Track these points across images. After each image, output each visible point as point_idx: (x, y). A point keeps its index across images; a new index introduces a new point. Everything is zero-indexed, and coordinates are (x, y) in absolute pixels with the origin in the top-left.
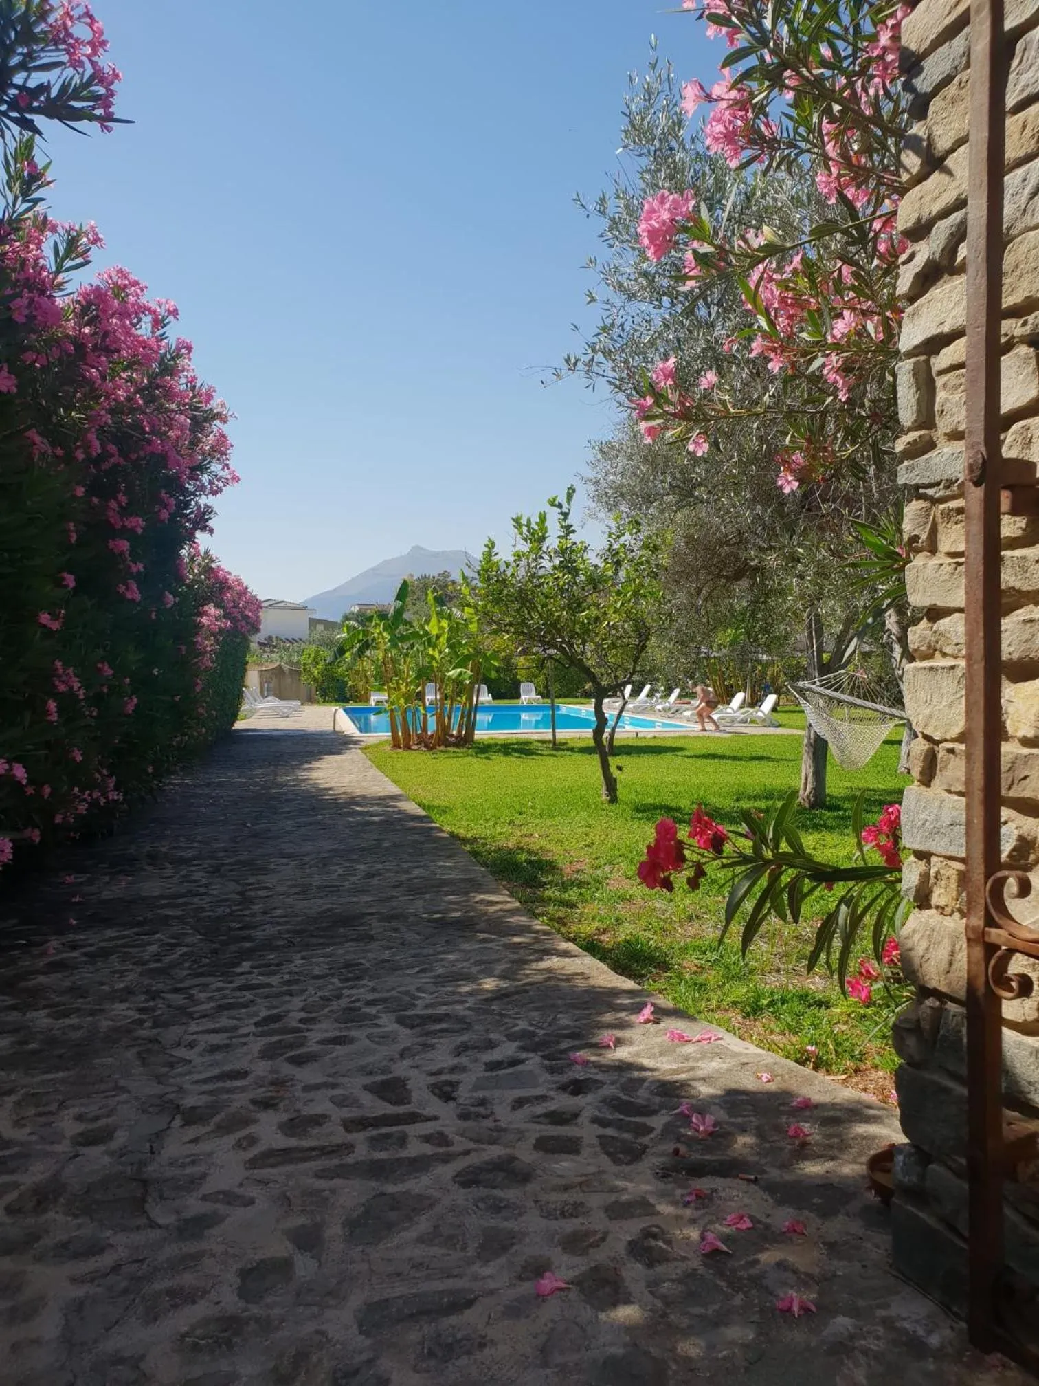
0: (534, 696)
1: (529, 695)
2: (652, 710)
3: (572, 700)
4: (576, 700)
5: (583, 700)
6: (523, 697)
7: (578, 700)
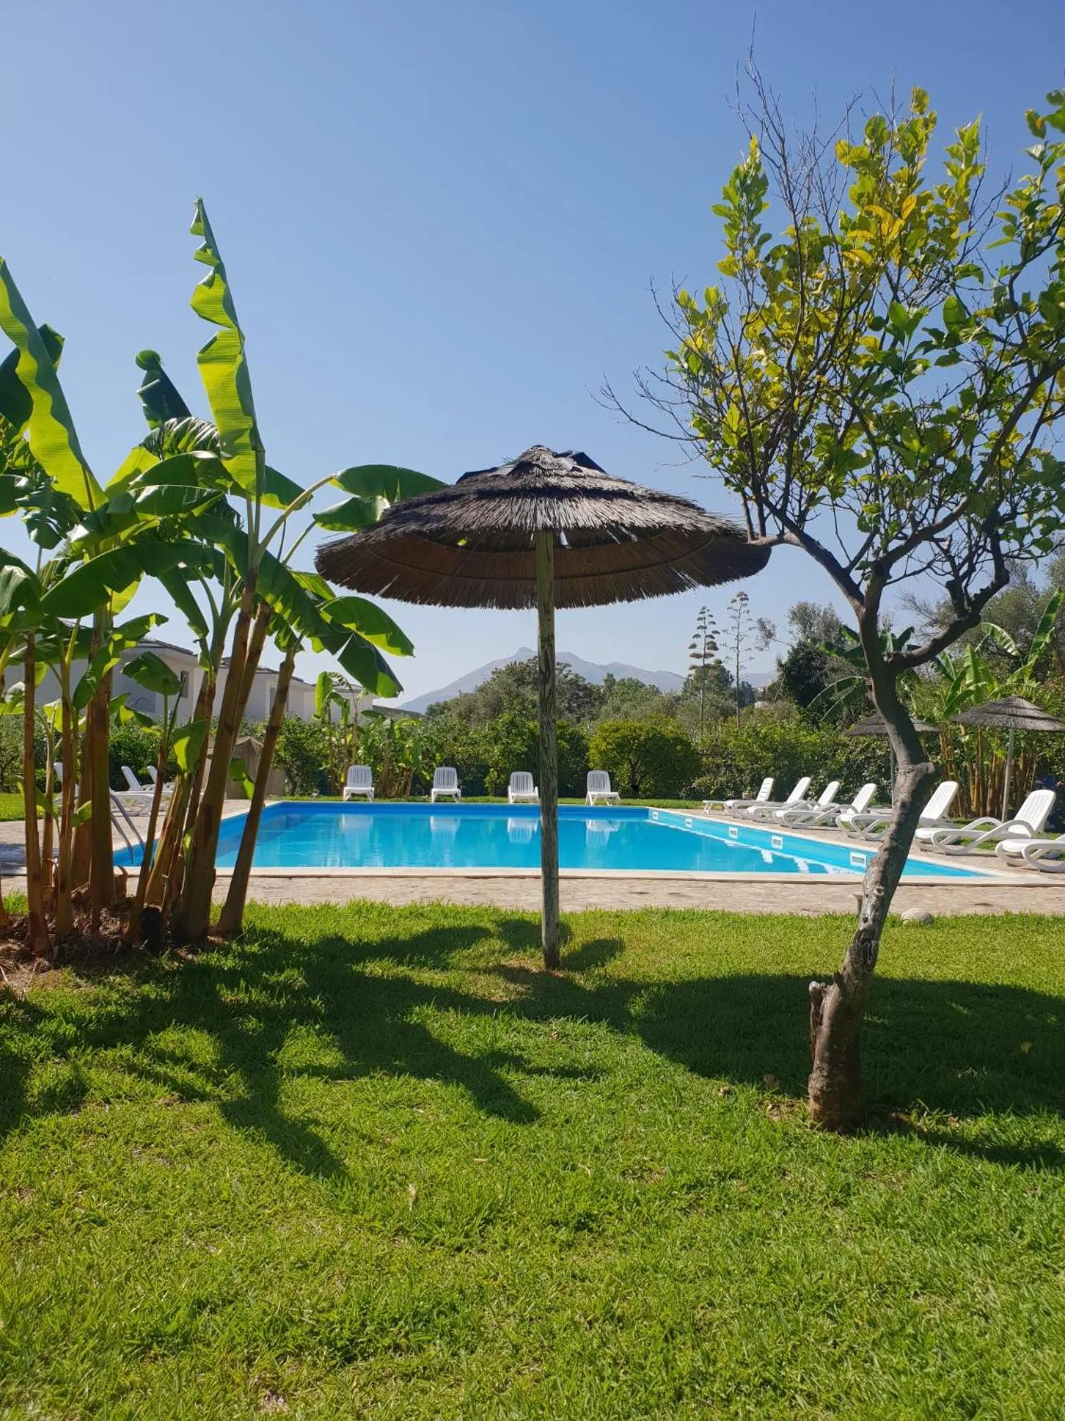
0: (607, 792)
1: (599, 791)
2: (829, 824)
3: (670, 802)
4: (676, 802)
5: (688, 803)
6: (589, 793)
7: (683, 802)
